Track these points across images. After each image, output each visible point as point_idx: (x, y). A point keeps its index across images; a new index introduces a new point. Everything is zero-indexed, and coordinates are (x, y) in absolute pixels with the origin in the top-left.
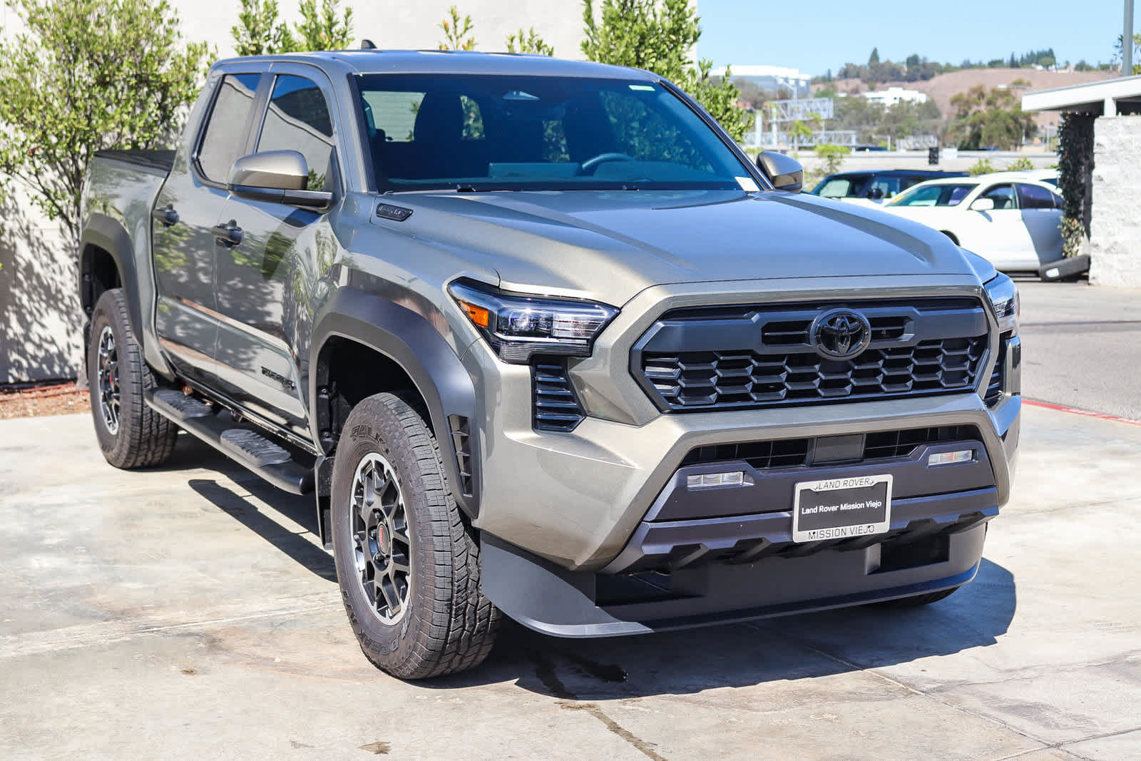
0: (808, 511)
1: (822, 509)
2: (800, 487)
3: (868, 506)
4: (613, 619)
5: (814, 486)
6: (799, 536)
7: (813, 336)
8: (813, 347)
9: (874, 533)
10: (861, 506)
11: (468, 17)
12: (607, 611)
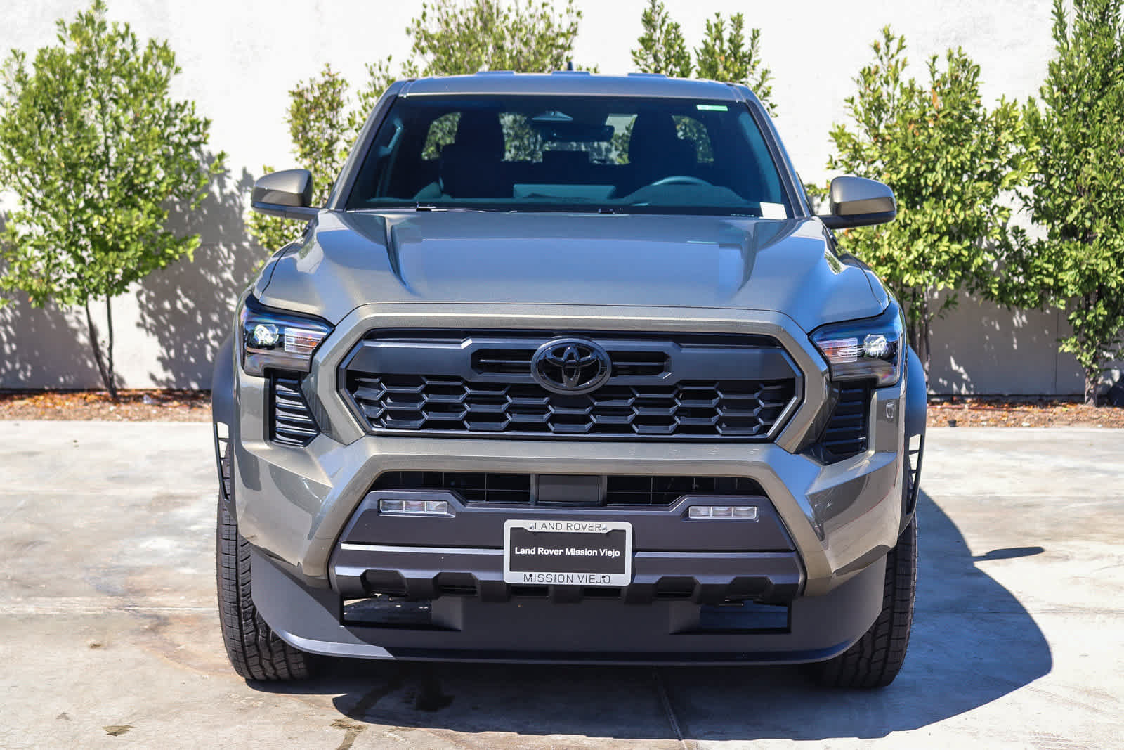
0: (523, 551)
1: (541, 551)
2: (509, 524)
3: (602, 554)
4: (359, 641)
5: (529, 525)
6: (512, 577)
7: (533, 367)
8: (534, 378)
9: (610, 584)
10: (593, 553)
11: (902, 37)
12: (352, 632)
